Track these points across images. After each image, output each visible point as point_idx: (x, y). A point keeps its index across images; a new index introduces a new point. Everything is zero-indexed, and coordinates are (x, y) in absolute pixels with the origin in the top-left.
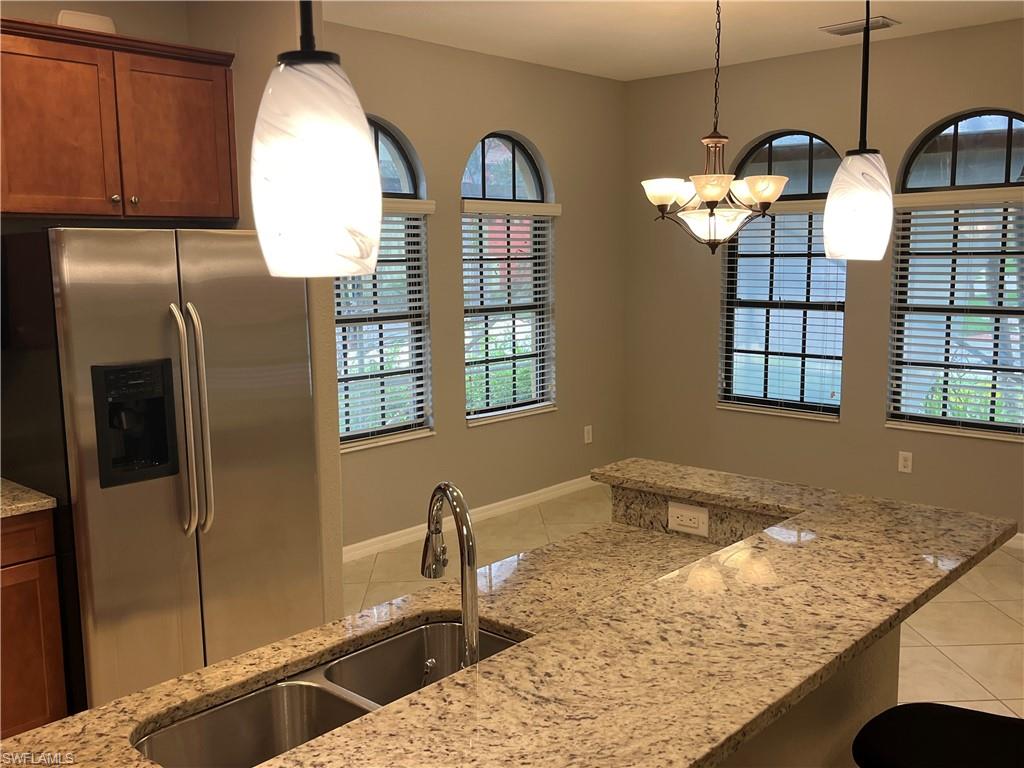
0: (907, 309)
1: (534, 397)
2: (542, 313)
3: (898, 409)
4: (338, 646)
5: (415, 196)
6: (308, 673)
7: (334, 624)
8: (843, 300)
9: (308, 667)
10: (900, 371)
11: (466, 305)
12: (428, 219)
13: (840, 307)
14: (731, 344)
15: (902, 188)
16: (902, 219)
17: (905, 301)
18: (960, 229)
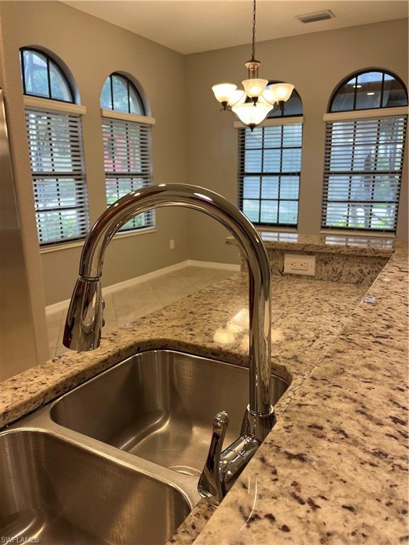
1: (143, 224)
2: (146, 178)
3: (325, 224)
4: (62, 383)
5: (73, 102)
6: (31, 416)
7: (54, 361)
8: (300, 170)
9: (31, 409)
10: (326, 205)
11: (106, 170)
12: (82, 117)
13: (299, 174)
14: (242, 196)
15: (330, 111)
16: (329, 127)
17: (329, 169)
18: (357, 131)
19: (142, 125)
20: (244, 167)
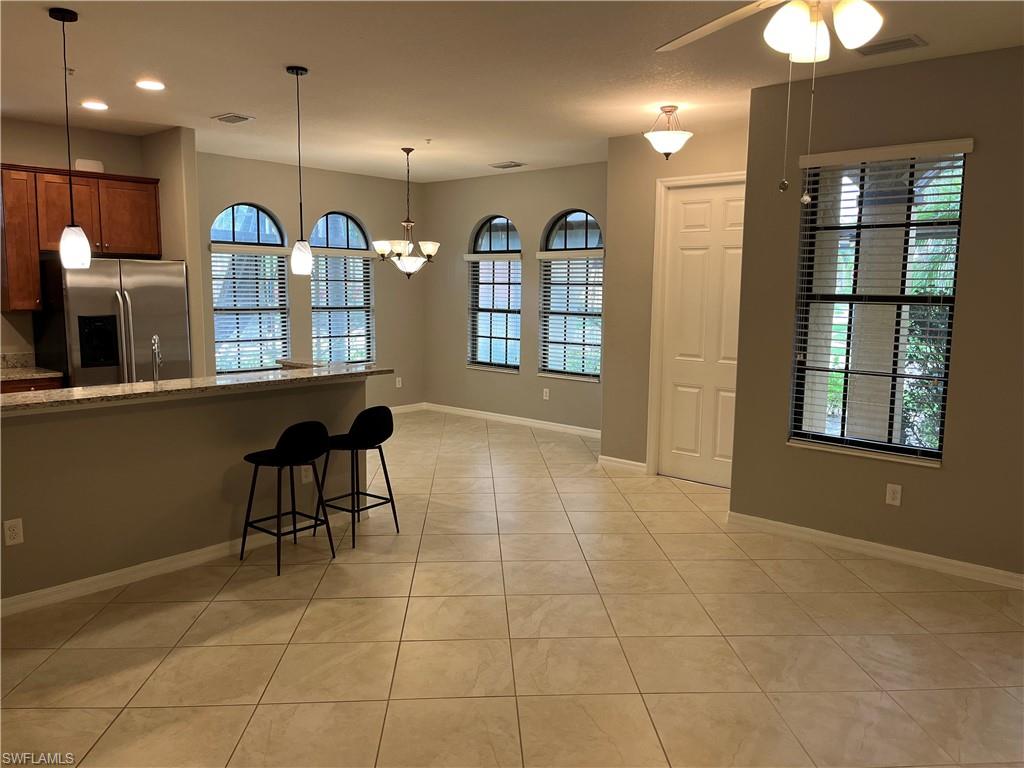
0: (550, 313)
2: (369, 311)
5: (282, 245)
10: (547, 346)
13: (519, 312)
14: (476, 333)
15: (545, 249)
17: (549, 309)
19: (365, 259)
20: (478, 302)
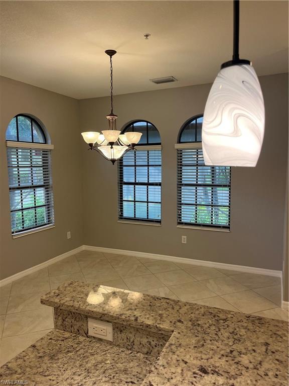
0: (182, 185)
1: (45, 223)
2: (47, 188)
3: (180, 220)
8: (161, 182)
10: (181, 207)
13: (160, 184)
14: (122, 198)
15: (179, 142)
16: (180, 153)
17: (181, 182)
18: (199, 156)
19: (44, 150)
20: (123, 178)
